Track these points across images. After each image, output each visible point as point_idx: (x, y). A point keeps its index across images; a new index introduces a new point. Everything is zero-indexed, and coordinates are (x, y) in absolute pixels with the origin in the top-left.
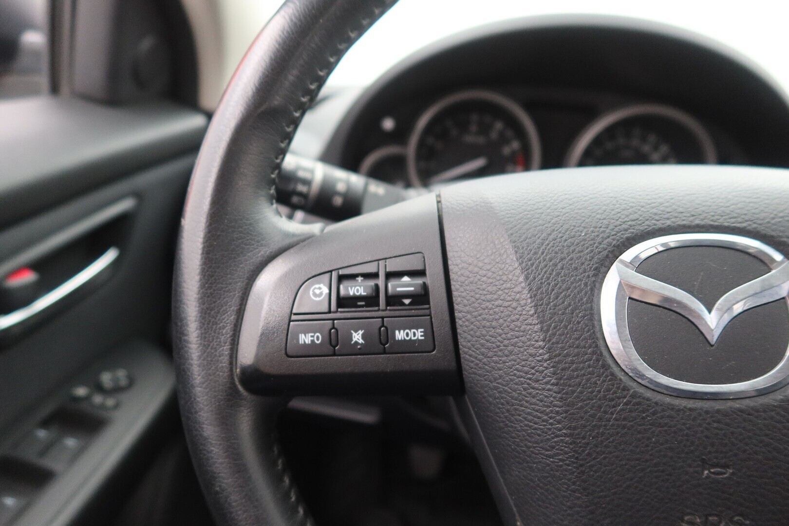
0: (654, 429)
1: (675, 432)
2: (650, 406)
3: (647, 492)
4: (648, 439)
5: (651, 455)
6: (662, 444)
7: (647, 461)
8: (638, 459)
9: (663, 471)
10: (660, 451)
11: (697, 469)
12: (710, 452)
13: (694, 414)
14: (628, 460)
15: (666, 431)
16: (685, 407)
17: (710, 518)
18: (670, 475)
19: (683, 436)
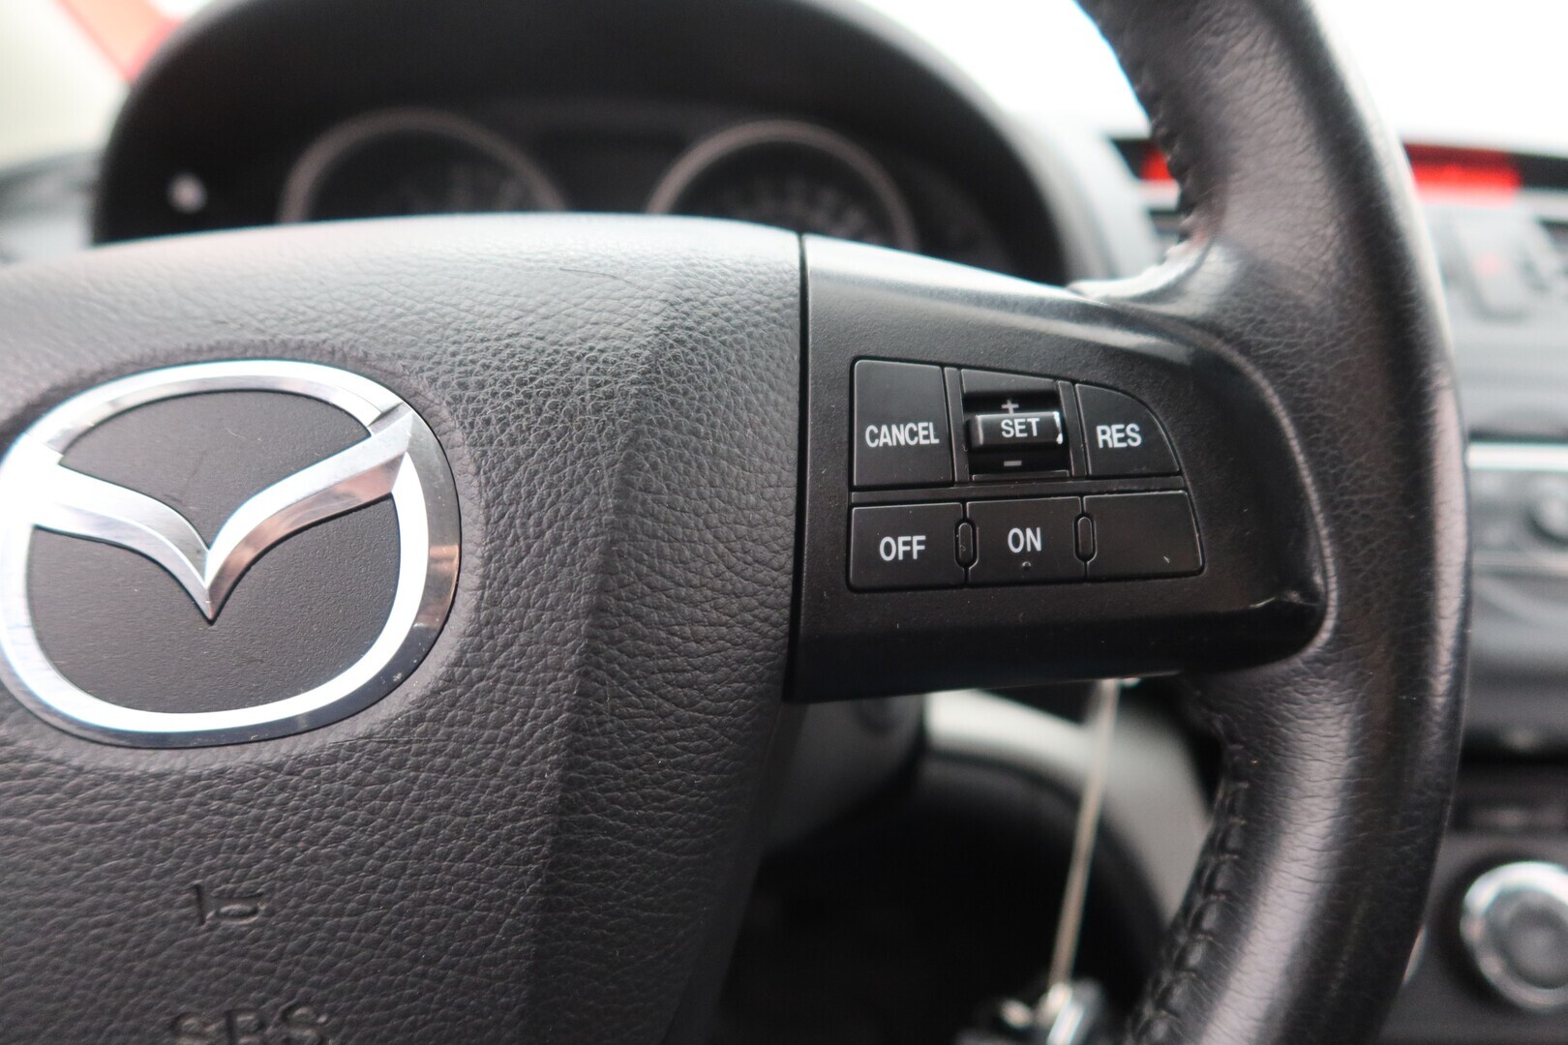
0: (75, 829)
1: (126, 832)
2: (62, 777)
3: (83, 975)
4: (66, 853)
5: (77, 889)
6: (98, 862)
7: (68, 904)
8: (50, 903)
9: (109, 924)
10: (97, 877)
11: (184, 911)
12: (211, 870)
13: (165, 786)
14: (27, 905)
15: (104, 830)
16: (144, 772)
17: (240, 1019)
18: (127, 930)
19: (144, 837)
